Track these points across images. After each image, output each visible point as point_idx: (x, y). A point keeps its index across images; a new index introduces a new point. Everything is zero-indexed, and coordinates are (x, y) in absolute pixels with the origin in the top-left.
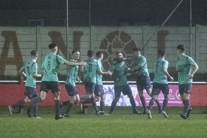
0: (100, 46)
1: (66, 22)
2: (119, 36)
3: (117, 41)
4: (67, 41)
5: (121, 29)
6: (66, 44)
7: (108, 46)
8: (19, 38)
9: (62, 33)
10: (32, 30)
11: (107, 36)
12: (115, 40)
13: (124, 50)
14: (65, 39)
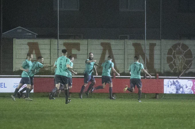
0: (168, 53)
1: (145, 37)
2: (181, 46)
3: (179, 49)
4: (145, 50)
5: (181, 42)
6: (144, 51)
7: (173, 53)
8: (113, 47)
9: (142, 44)
10: (122, 42)
11: (172, 47)
12: (178, 49)
13: (184, 56)
14: (143, 48)
